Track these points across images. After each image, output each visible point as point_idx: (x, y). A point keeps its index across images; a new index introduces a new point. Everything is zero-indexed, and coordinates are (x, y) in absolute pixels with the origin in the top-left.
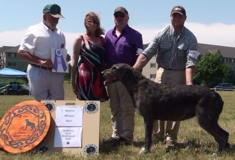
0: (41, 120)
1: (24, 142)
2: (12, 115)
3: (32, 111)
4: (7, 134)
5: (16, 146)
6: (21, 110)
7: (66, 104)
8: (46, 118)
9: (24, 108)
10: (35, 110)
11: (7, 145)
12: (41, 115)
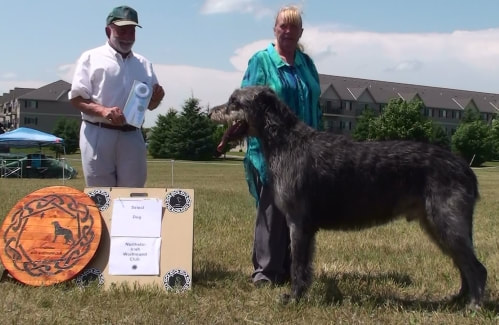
3: (64, 206)
5: (36, 272)
7: (132, 195)
9: (49, 199)
11: (19, 269)
12: (82, 216)
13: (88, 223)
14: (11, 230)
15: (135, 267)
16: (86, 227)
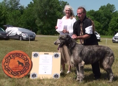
0: (26, 62)
1: (19, 73)
2: (9, 58)
3: (20, 56)
4: (9, 68)
5: (15, 74)
6: (14, 55)
7: (45, 54)
8: (29, 61)
9: (15, 54)
10: (22, 56)
11: (10, 74)
12: (25, 59)
13: (27, 61)
14: (5, 63)
15: (45, 72)
16: (27, 62)
